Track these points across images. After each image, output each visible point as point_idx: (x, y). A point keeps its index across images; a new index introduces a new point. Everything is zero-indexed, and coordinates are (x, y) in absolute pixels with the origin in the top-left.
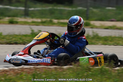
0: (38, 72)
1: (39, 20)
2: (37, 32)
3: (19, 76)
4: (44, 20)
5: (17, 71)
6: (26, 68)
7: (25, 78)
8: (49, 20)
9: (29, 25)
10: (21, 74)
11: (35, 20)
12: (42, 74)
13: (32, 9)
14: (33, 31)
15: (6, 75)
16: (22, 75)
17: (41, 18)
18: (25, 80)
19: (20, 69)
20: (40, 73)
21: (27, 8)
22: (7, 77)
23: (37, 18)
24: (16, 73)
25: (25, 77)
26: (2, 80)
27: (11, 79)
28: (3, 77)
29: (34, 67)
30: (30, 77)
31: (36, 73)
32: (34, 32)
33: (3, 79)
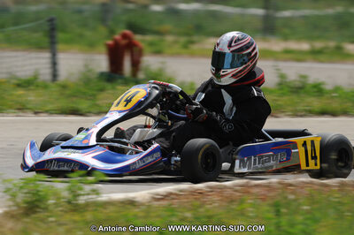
0: (292, 197)
1: (305, 46)
2: (295, 81)
3: (234, 207)
4: (319, 45)
5: (230, 191)
6: (257, 186)
7: (251, 214)
8: (332, 44)
9: (277, 59)
10: (242, 202)
11: (293, 45)
12: (301, 201)
13: (287, 13)
14: (282, 76)
15: (197, 203)
16: (244, 206)
17: (310, 38)
18: (251, 218)
19: (240, 186)
20: (295, 200)
21: (271, 12)
22: (201, 210)
23: (299, 39)
24: (227, 197)
25: (251, 212)
26: (187, 218)
27: (210, 217)
28: (190, 210)
29: (279, 183)
30: (268, 211)
31: (286, 198)
32: (288, 80)
33: (188, 214)
